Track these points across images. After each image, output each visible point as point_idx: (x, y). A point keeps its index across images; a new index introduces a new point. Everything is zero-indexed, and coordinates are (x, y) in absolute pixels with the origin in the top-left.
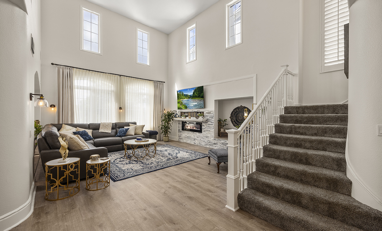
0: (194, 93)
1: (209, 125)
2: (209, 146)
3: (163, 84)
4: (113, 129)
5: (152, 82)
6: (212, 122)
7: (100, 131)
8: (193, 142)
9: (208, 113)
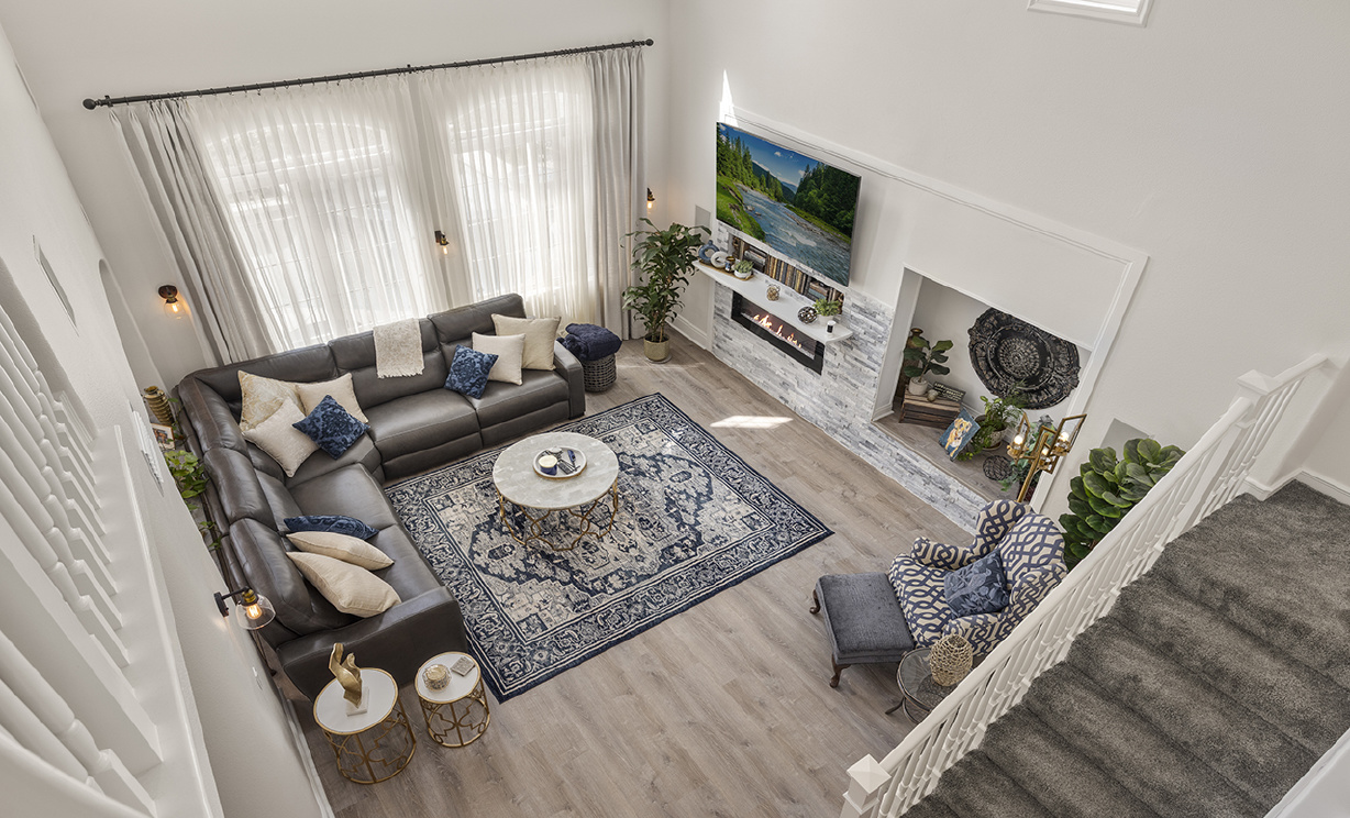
0: (804, 184)
1: (858, 364)
2: (845, 441)
3: (640, 56)
4: (426, 350)
5: (579, 63)
6: (873, 356)
7: (380, 374)
8: (775, 390)
9: (862, 311)
